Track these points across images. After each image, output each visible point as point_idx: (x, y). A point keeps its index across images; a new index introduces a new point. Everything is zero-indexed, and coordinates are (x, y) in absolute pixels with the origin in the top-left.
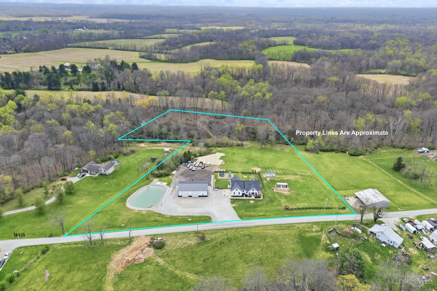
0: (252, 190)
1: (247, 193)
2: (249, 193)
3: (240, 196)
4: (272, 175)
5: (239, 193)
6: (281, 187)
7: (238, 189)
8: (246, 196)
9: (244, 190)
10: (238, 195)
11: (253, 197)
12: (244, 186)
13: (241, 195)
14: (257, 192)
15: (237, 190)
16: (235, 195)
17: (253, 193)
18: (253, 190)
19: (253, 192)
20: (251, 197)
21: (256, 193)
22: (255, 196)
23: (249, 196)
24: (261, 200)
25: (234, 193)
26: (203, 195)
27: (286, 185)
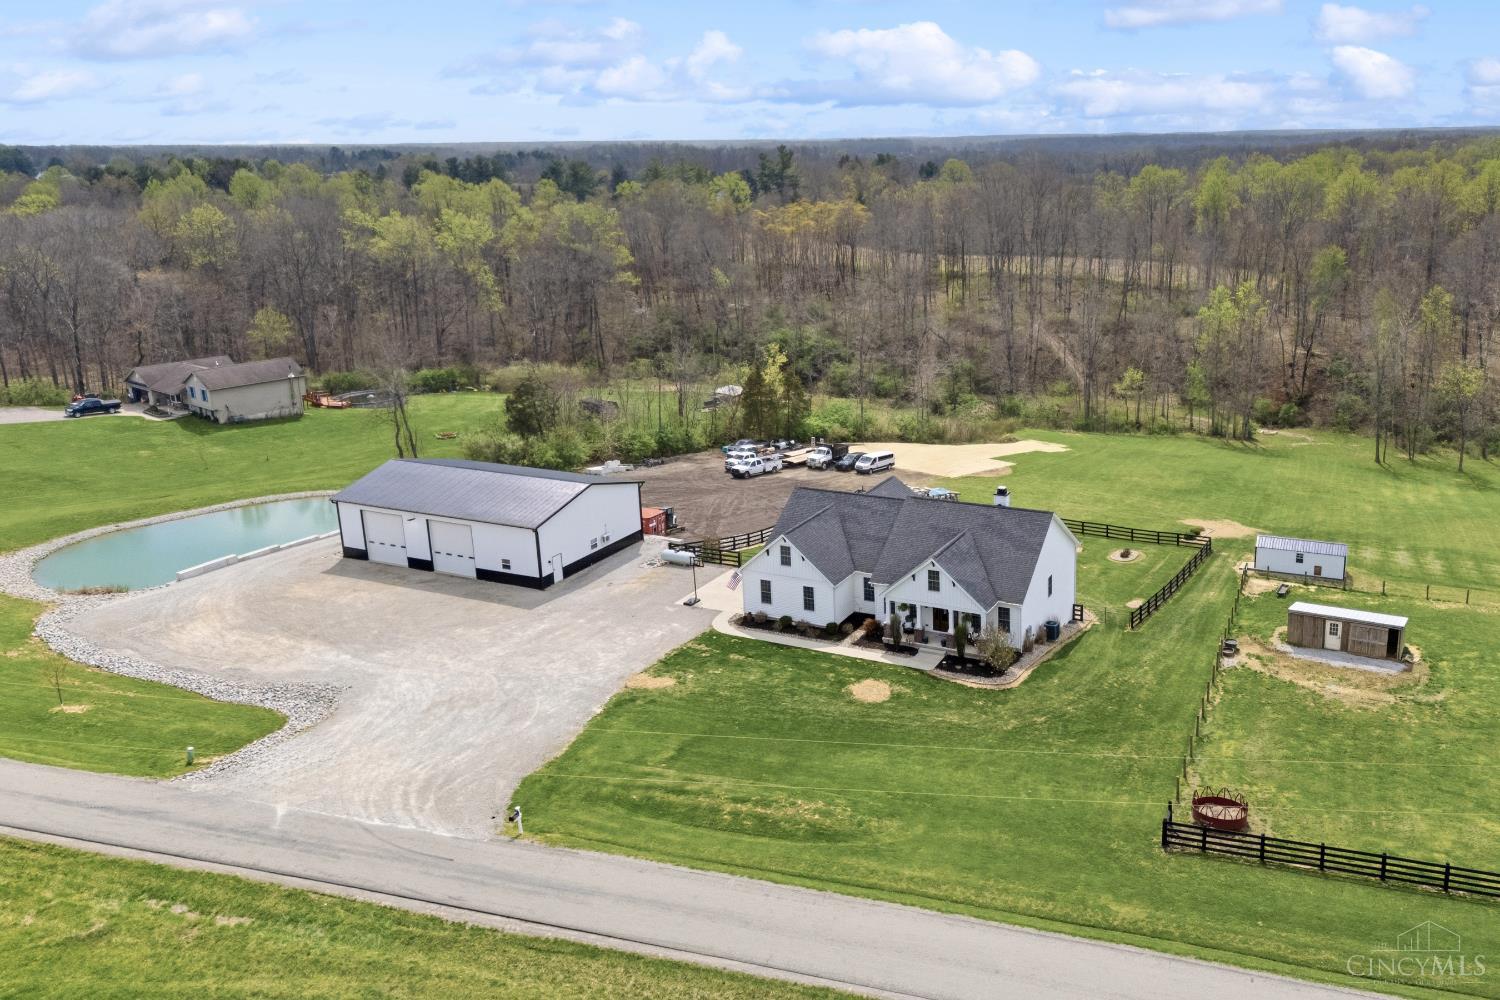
0: (923, 578)
3: (806, 631)
4: (1310, 562)
5: (809, 593)
6: (1333, 642)
8: (874, 634)
10: (799, 614)
11: (929, 657)
15: (786, 560)
16: (774, 611)
17: (939, 618)
18: (934, 584)
19: (935, 600)
20: (913, 653)
25: (766, 587)
26: (505, 567)
27: (1384, 626)
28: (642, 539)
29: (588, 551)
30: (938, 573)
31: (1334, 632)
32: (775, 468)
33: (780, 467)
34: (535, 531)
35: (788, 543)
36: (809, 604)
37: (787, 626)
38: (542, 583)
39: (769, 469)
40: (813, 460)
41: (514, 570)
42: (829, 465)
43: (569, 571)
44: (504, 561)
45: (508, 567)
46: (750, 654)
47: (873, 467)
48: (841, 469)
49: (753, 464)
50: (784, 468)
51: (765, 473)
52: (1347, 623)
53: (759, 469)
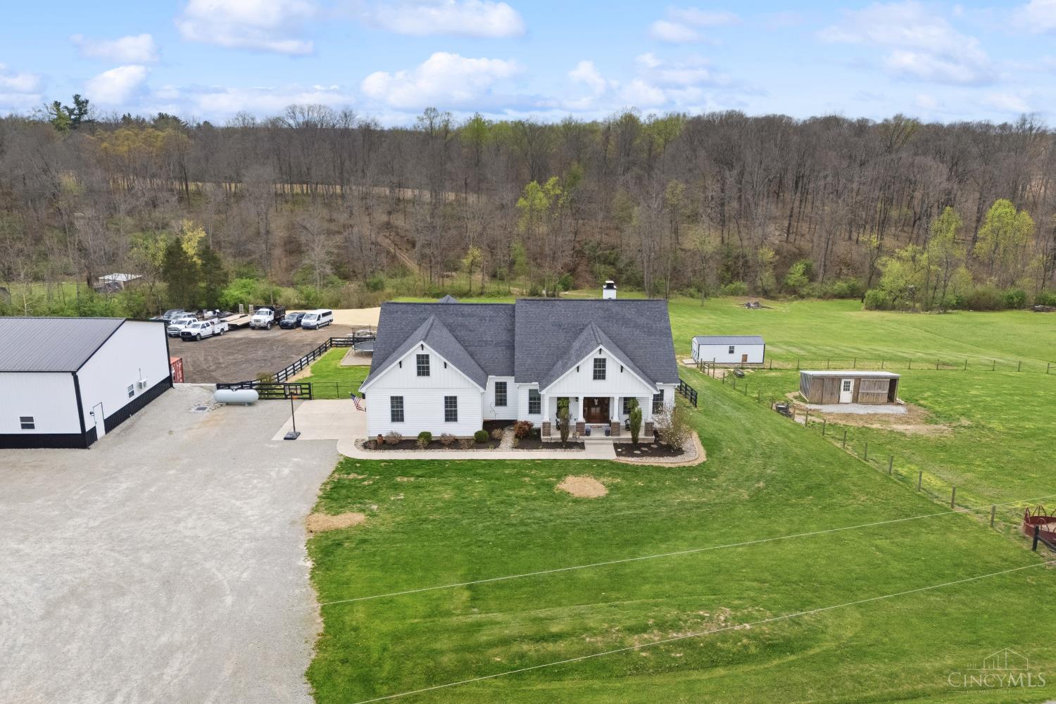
0: (587, 365)
1: (535, 405)
2: (563, 404)
3: (455, 443)
4: (740, 350)
5: (451, 402)
6: (846, 396)
7: (436, 361)
8: (528, 436)
9: (510, 381)
10: (440, 428)
11: (600, 448)
12: (511, 347)
13: (469, 425)
14: (642, 391)
15: (423, 367)
16: (408, 430)
17: (597, 409)
18: (600, 372)
19: (598, 389)
20: (581, 446)
21: (629, 404)
22: (627, 436)
23: (557, 435)
24: (691, 470)
25: (397, 402)
26: (24, 426)
27: (886, 377)
28: (171, 386)
29: (127, 400)
30: (604, 360)
31: (847, 389)
32: (222, 330)
33: (226, 329)
34: (74, 373)
35: (428, 350)
36: (451, 415)
37: (428, 441)
38: (84, 440)
39: (217, 331)
40: (257, 321)
41: (39, 429)
42: (272, 324)
43: (111, 423)
44: (23, 419)
45: (32, 427)
46: (419, 473)
47: (319, 322)
48: (286, 326)
49: (203, 327)
50: (230, 330)
51: (214, 335)
52: (858, 379)
53: (208, 331)
